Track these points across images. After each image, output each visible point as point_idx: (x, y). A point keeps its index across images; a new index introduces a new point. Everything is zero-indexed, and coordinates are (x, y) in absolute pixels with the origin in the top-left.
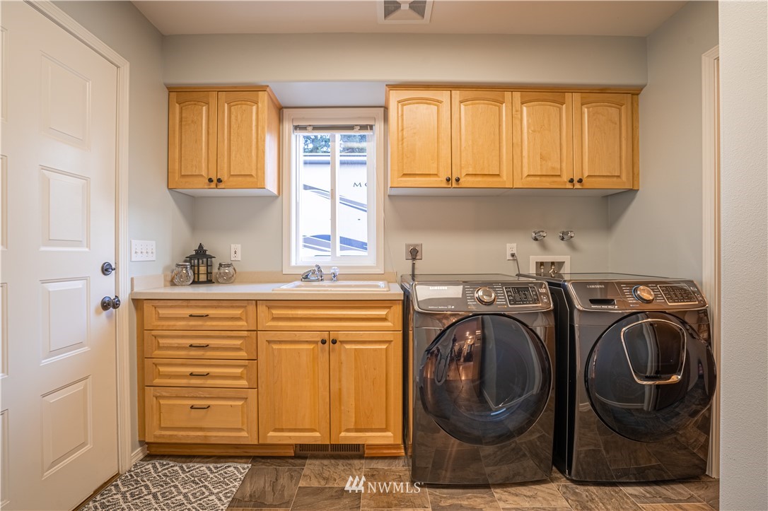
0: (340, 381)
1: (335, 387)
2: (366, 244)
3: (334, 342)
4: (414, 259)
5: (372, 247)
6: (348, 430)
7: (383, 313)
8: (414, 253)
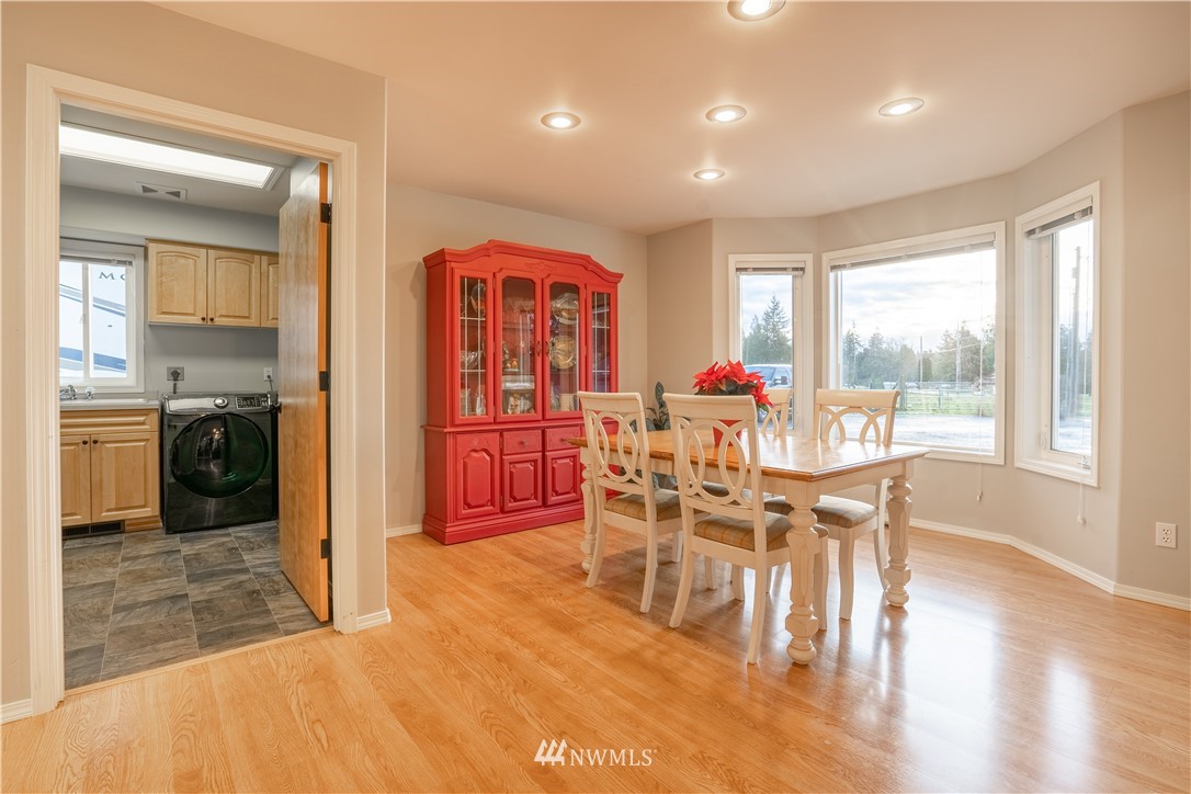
0: (101, 472)
1: (95, 478)
2: (123, 361)
3: (95, 442)
4: (175, 380)
5: (131, 365)
6: (109, 510)
7: (142, 418)
8: (176, 375)
